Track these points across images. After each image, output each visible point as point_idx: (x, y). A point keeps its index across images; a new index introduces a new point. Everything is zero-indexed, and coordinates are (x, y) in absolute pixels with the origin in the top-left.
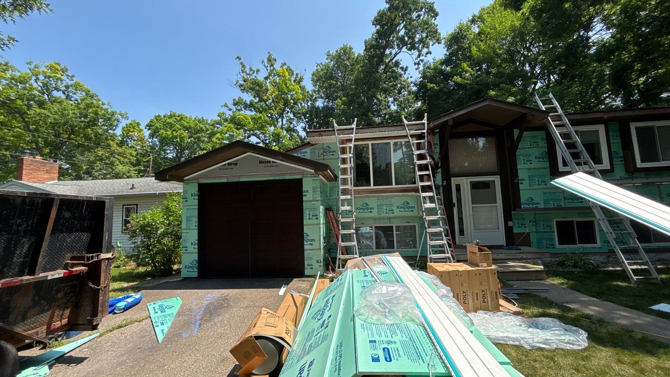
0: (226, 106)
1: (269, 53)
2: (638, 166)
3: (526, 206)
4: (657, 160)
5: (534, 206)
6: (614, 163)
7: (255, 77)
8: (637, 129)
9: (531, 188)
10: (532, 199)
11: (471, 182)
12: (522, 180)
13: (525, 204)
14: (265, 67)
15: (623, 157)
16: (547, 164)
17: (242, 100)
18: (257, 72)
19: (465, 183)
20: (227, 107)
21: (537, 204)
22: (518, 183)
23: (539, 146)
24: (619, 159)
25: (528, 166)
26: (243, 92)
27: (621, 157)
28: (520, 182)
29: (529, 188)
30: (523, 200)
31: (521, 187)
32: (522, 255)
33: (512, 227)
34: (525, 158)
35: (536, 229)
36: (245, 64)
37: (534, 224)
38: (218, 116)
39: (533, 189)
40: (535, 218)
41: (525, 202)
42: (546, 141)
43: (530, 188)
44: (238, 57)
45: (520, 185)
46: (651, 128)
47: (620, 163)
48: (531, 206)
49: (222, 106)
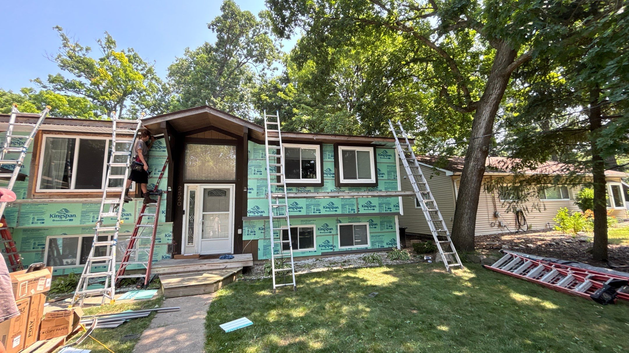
0: (38, 81)
1: (106, 33)
2: (341, 182)
3: (252, 214)
4: (355, 178)
5: (259, 214)
6: (324, 178)
7: (84, 55)
8: (344, 152)
9: (258, 197)
10: (258, 208)
11: (205, 189)
12: (250, 189)
13: (251, 212)
14: (102, 47)
15: (334, 174)
17: (63, 78)
18: (87, 50)
19: (199, 189)
20: (40, 83)
21: (262, 212)
22: (246, 192)
24: (332, 175)
25: (258, 176)
26: (62, 69)
27: (333, 174)
28: (248, 191)
29: (256, 197)
30: (249, 209)
31: (249, 195)
32: (226, 264)
33: (241, 235)
34: (256, 169)
35: (265, 236)
36: (68, 37)
37: (263, 231)
38: (22, 91)
39: (260, 198)
40: (264, 226)
41: (251, 210)
44: (57, 27)
45: (248, 194)
46: (353, 152)
47: (332, 178)
48: (256, 214)
49: (31, 81)
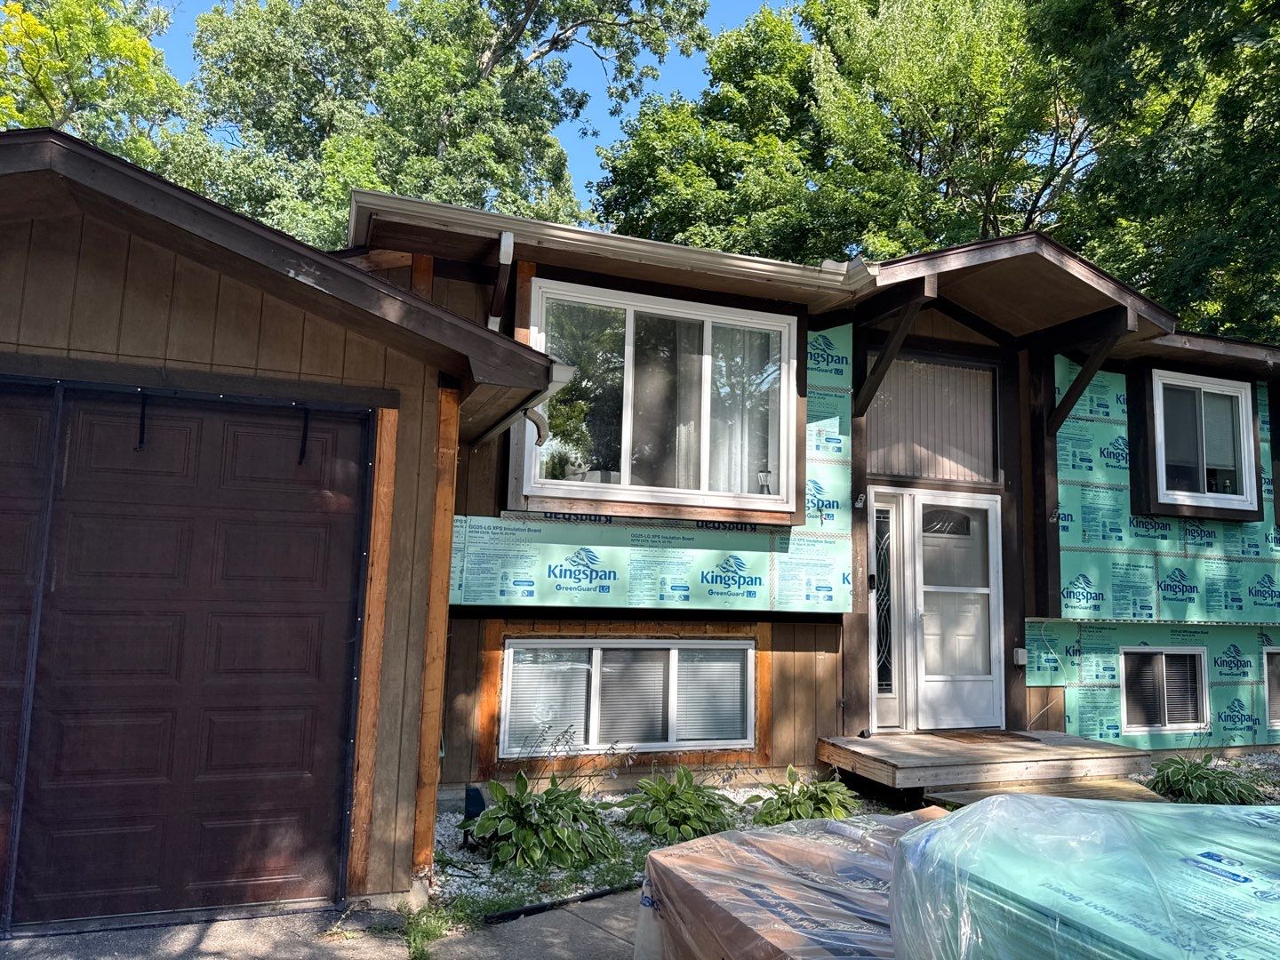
3: (1072, 603)
5: (1091, 602)
9: (1087, 545)
10: (1087, 582)
12: (1065, 518)
13: (1068, 595)
15: (1272, 481)
16: (1124, 479)
21: (1097, 597)
22: (1056, 526)
23: (1111, 417)
24: (1265, 487)
25: (1083, 475)
27: (1269, 482)
28: (1062, 523)
29: (1080, 545)
30: (1065, 583)
33: (1022, 669)
34: (1077, 451)
35: (1080, 677)
37: (1076, 659)
39: (1091, 551)
40: (1079, 642)
41: (1071, 588)
42: (1125, 407)
43: (1083, 545)
48: (1083, 603)
